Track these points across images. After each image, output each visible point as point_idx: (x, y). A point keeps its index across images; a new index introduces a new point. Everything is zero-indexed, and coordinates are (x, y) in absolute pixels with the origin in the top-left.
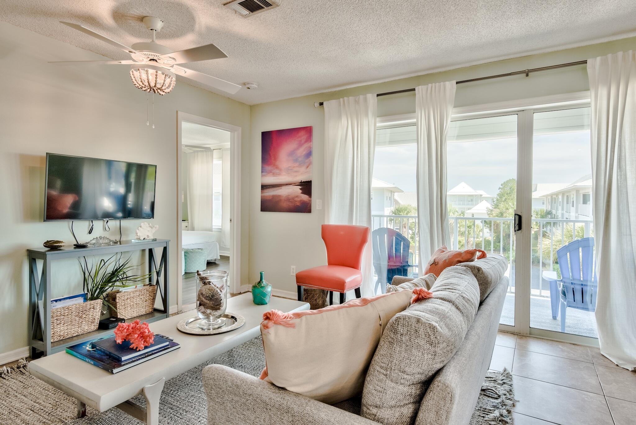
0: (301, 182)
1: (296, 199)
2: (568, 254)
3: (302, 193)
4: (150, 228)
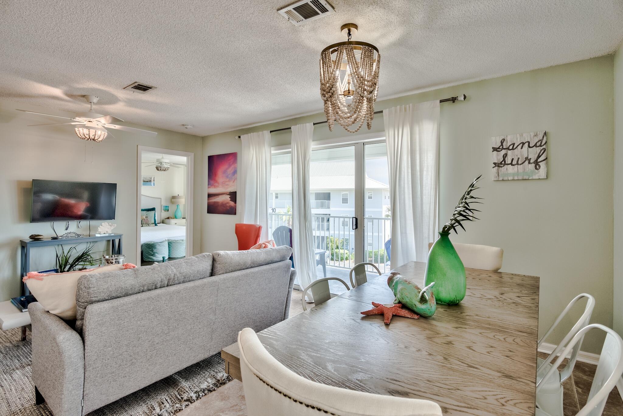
4: (110, 226)
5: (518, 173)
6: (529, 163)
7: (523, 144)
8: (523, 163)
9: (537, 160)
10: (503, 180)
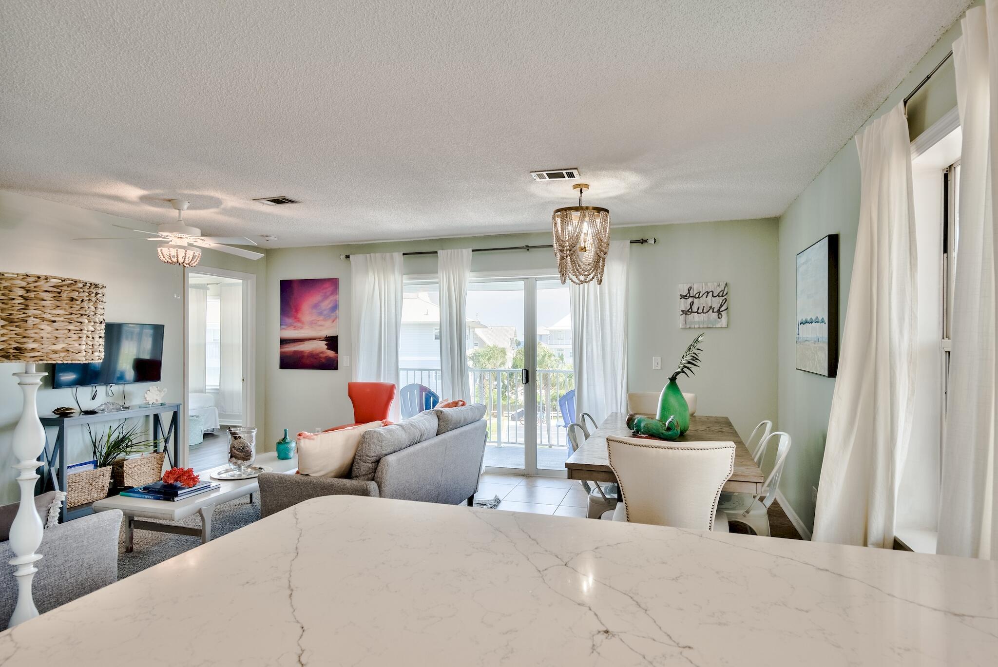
0: (326, 337)
1: (321, 355)
2: (566, 402)
3: (327, 349)
4: (158, 392)
5: (703, 322)
6: (713, 312)
7: (708, 293)
8: (707, 312)
9: (719, 309)
10: (690, 328)
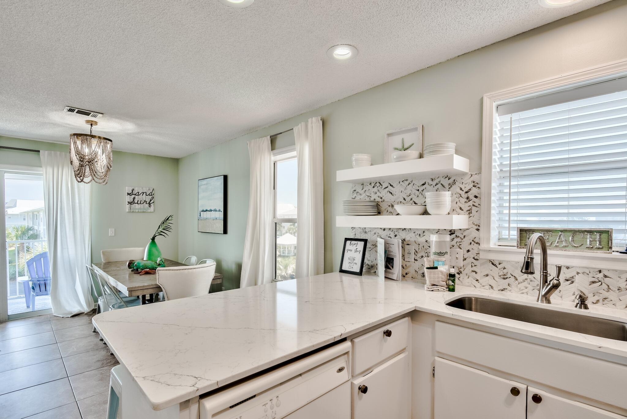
2: (34, 263)
5: (140, 209)
6: (146, 203)
7: (143, 193)
8: (143, 203)
9: (150, 202)
10: (133, 212)
